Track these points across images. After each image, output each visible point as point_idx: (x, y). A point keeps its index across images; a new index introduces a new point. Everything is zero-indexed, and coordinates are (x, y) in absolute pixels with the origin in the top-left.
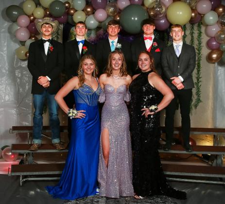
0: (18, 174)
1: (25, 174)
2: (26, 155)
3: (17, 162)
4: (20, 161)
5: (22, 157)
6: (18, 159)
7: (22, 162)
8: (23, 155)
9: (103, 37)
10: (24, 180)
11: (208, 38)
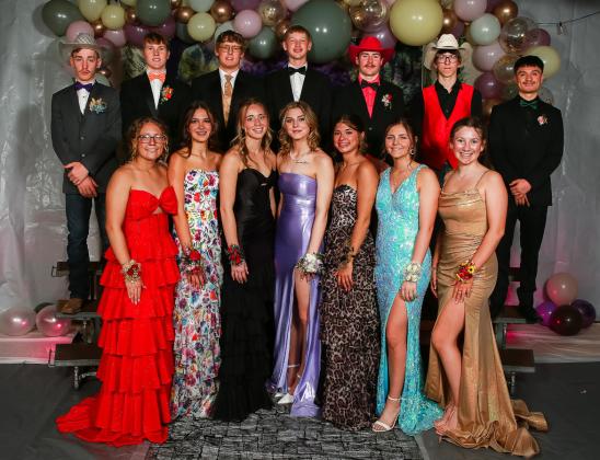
0: (68, 363)
1: (85, 362)
2: (88, 322)
3: (68, 340)
4: (73, 335)
5: (78, 328)
6: (70, 332)
7: (78, 338)
8: (80, 323)
9: (252, 70)
10: (83, 376)
11: (479, 73)
